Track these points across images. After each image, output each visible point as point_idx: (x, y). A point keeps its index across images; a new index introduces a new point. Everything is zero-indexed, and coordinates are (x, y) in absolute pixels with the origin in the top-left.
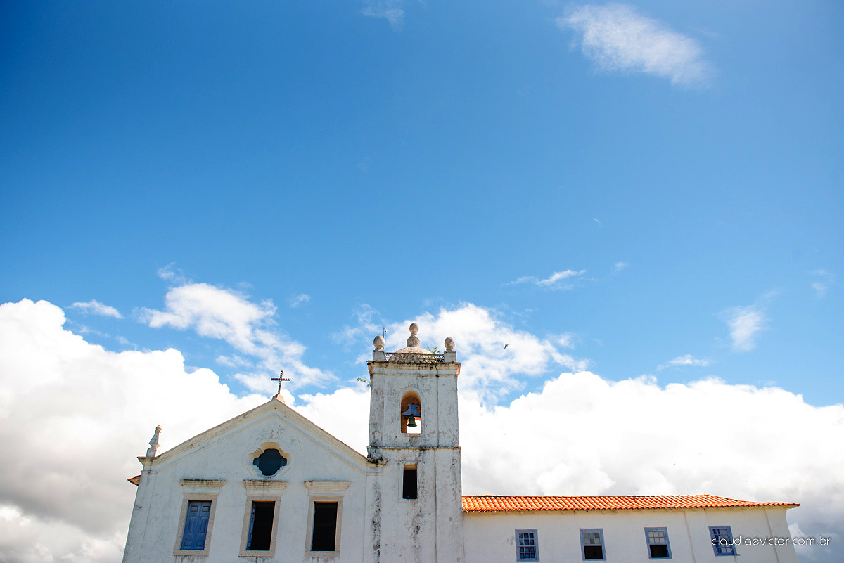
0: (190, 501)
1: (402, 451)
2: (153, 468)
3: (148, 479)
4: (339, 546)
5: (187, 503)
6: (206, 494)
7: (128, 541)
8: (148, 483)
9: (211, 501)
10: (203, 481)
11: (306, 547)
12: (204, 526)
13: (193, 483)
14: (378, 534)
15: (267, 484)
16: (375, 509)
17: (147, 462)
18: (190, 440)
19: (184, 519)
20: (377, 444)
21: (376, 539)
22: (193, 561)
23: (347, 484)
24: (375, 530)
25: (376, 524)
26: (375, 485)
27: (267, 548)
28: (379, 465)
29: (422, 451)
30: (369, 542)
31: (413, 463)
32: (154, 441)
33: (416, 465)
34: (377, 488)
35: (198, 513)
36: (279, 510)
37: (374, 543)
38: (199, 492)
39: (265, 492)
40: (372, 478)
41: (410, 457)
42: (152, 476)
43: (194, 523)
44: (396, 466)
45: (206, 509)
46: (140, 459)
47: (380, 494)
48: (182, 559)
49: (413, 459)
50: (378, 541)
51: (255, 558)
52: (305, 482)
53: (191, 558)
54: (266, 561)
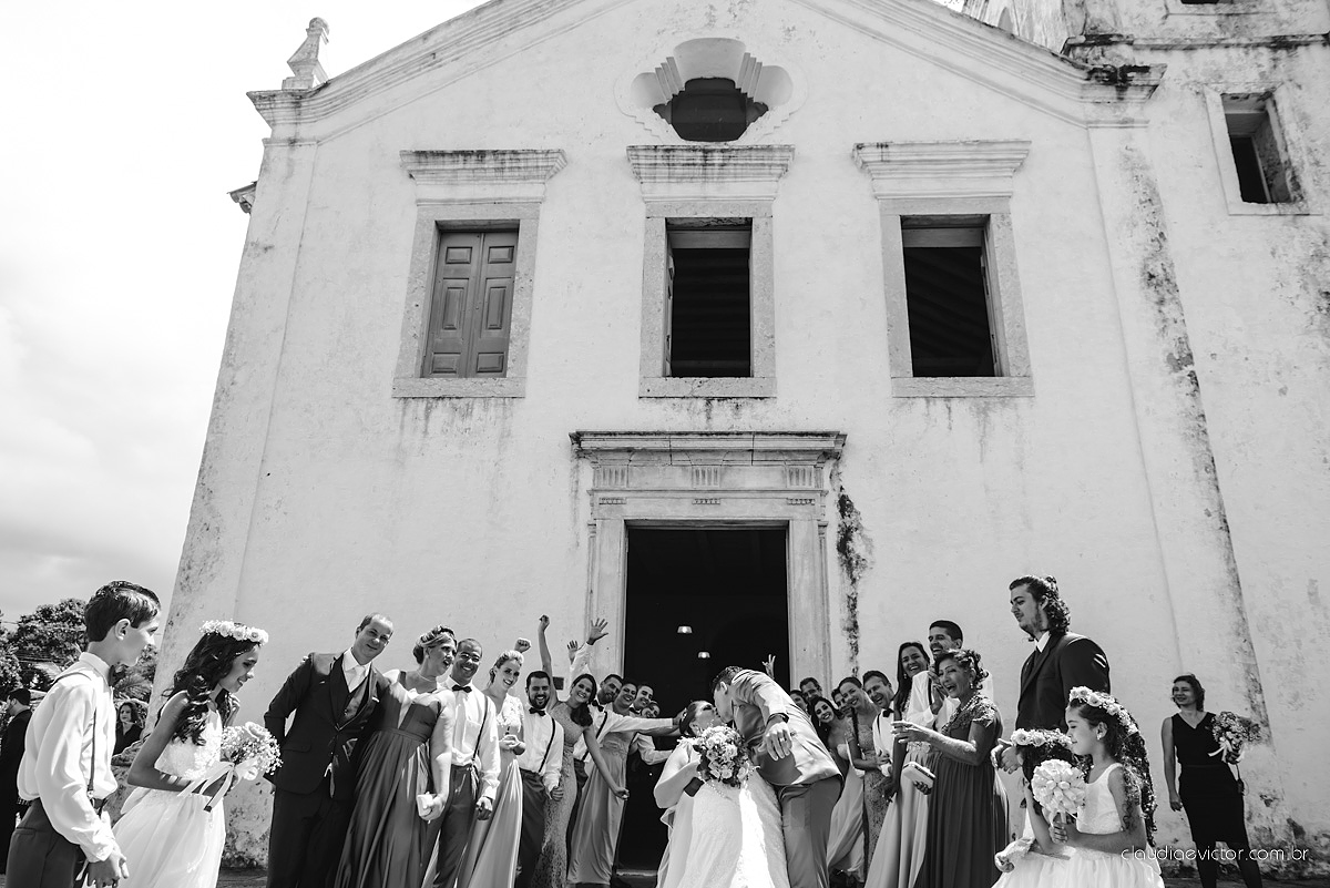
0: (444, 231)
1: (1202, 55)
2: (304, 131)
3: (290, 164)
4: (1026, 359)
5: (430, 233)
6: (497, 202)
7: (227, 353)
8: (290, 174)
9: (512, 229)
10: (481, 154)
11: (894, 365)
12: (499, 310)
13: (448, 164)
14: (1175, 315)
15: (717, 158)
16: (1143, 235)
17: (283, 111)
18: (425, 37)
19: (425, 280)
20: (1105, 29)
21: (1173, 333)
22: (467, 414)
23: (1016, 158)
24: (1161, 302)
25: (1158, 282)
26: (1128, 159)
27: (745, 371)
28: (1130, 93)
29: (1282, 53)
30: (1147, 345)
31: (1254, 89)
32: (303, 60)
33: (1269, 95)
34: (1134, 167)
35: (473, 267)
36: (770, 245)
37: (1168, 345)
38: (473, 197)
39: (711, 189)
40: (1107, 141)
41: (1246, 72)
42: (303, 154)
43: (462, 300)
44: (1191, 103)
45: (503, 253)
46: (261, 100)
47: (1150, 185)
48: (428, 410)
49: (1253, 75)
50: (1182, 341)
51: (701, 404)
52: (860, 147)
53: (461, 404)
54: (745, 412)
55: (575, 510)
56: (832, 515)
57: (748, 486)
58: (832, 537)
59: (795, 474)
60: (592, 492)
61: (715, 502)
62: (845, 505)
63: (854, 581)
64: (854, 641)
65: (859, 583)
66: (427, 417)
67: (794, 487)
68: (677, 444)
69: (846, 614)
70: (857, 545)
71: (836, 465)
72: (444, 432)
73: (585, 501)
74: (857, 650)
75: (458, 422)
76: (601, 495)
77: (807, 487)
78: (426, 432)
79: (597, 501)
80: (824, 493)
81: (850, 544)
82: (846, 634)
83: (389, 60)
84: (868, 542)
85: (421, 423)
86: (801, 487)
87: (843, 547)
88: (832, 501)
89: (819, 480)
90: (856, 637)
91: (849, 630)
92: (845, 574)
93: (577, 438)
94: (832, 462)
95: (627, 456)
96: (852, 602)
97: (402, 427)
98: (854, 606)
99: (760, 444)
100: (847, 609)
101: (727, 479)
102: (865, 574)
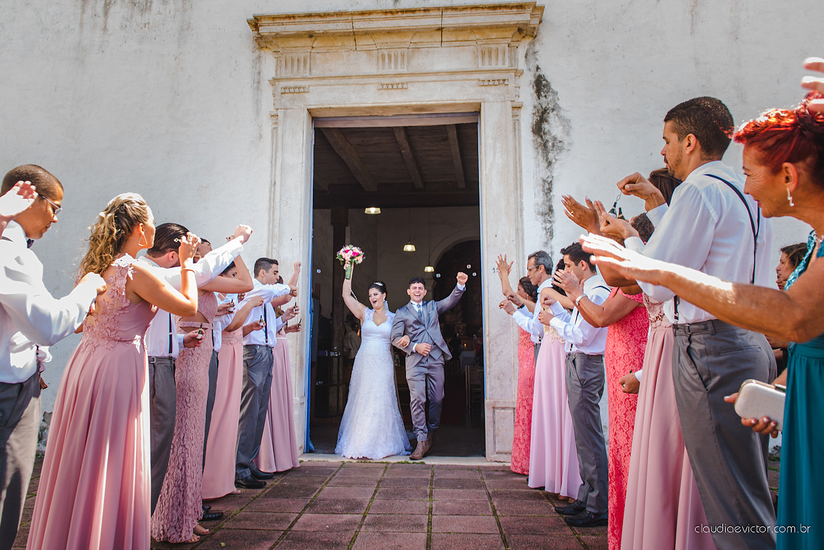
55: (257, 102)
56: (527, 95)
57: (437, 68)
58: (527, 119)
59: (487, 54)
60: (275, 80)
61: (402, 87)
62: (540, 85)
63: (550, 164)
64: (548, 225)
65: (556, 166)
66: (106, 14)
67: (487, 67)
68: (360, 25)
69: (540, 198)
70: (554, 127)
71: (532, 44)
72: (123, 27)
73: (267, 90)
74: (552, 235)
75: (137, 17)
76: (283, 84)
77: (500, 66)
78: (105, 29)
79: (279, 91)
80: (518, 73)
81: (545, 126)
82: (541, 218)
84: (566, 123)
85: (100, 20)
86: (494, 67)
87: (538, 129)
88: (528, 79)
89: (513, 59)
90: (550, 222)
91: (543, 214)
92: (540, 158)
93: (255, 23)
94: (528, 40)
95: (308, 42)
96: (547, 186)
97: (81, 25)
98: (550, 190)
99: (450, 21)
100: (541, 193)
101: (414, 62)
102: (562, 156)
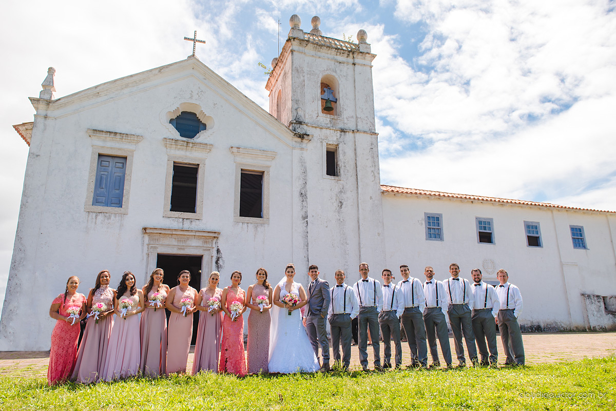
0: (100, 155)
1: (324, 130)
2: (49, 113)
3: (45, 125)
4: (268, 214)
5: (97, 157)
6: (119, 149)
7: (24, 192)
8: (45, 129)
9: (125, 158)
10: (116, 133)
11: (235, 213)
12: (119, 184)
13: (104, 135)
14: (306, 205)
15: (191, 145)
16: (301, 182)
17: (42, 106)
18: (96, 87)
19: (95, 173)
20: (301, 120)
21: (304, 210)
22: (109, 218)
23: (273, 156)
24: (303, 201)
25: (303, 195)
26: (301, 159)
27: (194, 211)
28: (304, 140)
29: (343, 133)
30: (298, 213)
31: (334, 143)
32: (48, 84)
33: (338, 145)
34: (302, 162)
35: (110, 168)
36: (204, 173)
37: (303, 213)
38: (112, 146)
39: (188, 154)
40: (297, 152)
41: (333, 137)
42: (49, 122)
43: (107, 181)
44: (319, 144)
45: (120, 165)
46: (32, 100)
47: (305, 168)
48: (96, 216)
49: (335, 139)
50: (306, 212)
51: (181, 220)
52: (232, 147)
53: (107, 215)
54: (193, 223)
55: (143, 249)
56: (215, 254)
57: (193, 245)
58: (214, 260)
59: (206, 242)
60: (148, 245)
61: (184, 249)
62: (218, 251)
66: (96, 218)
67: (205, 246)
68: (174, 233)
70: (220, 262)
71: (217, 240)
72: (102, 223)
73: (146, 247)
75: (106, 221)
76: (151, 246)
77: (209, 246)
78: (96, 223)
79: (150, 247)
80: (213, 248)
81: (219, 262)
83: (82, 93)
84: (223, 261)
85: (94, 220)
86: (207, 246)
87: (217, 262)
88: (215, 249)
89: (212, 244)
93: (145, 229)
94: (216, 239)
95: (159, 235)
97: (88, 221)
99: (197, 234)
101: (187, 242)
102: (222, 270)
